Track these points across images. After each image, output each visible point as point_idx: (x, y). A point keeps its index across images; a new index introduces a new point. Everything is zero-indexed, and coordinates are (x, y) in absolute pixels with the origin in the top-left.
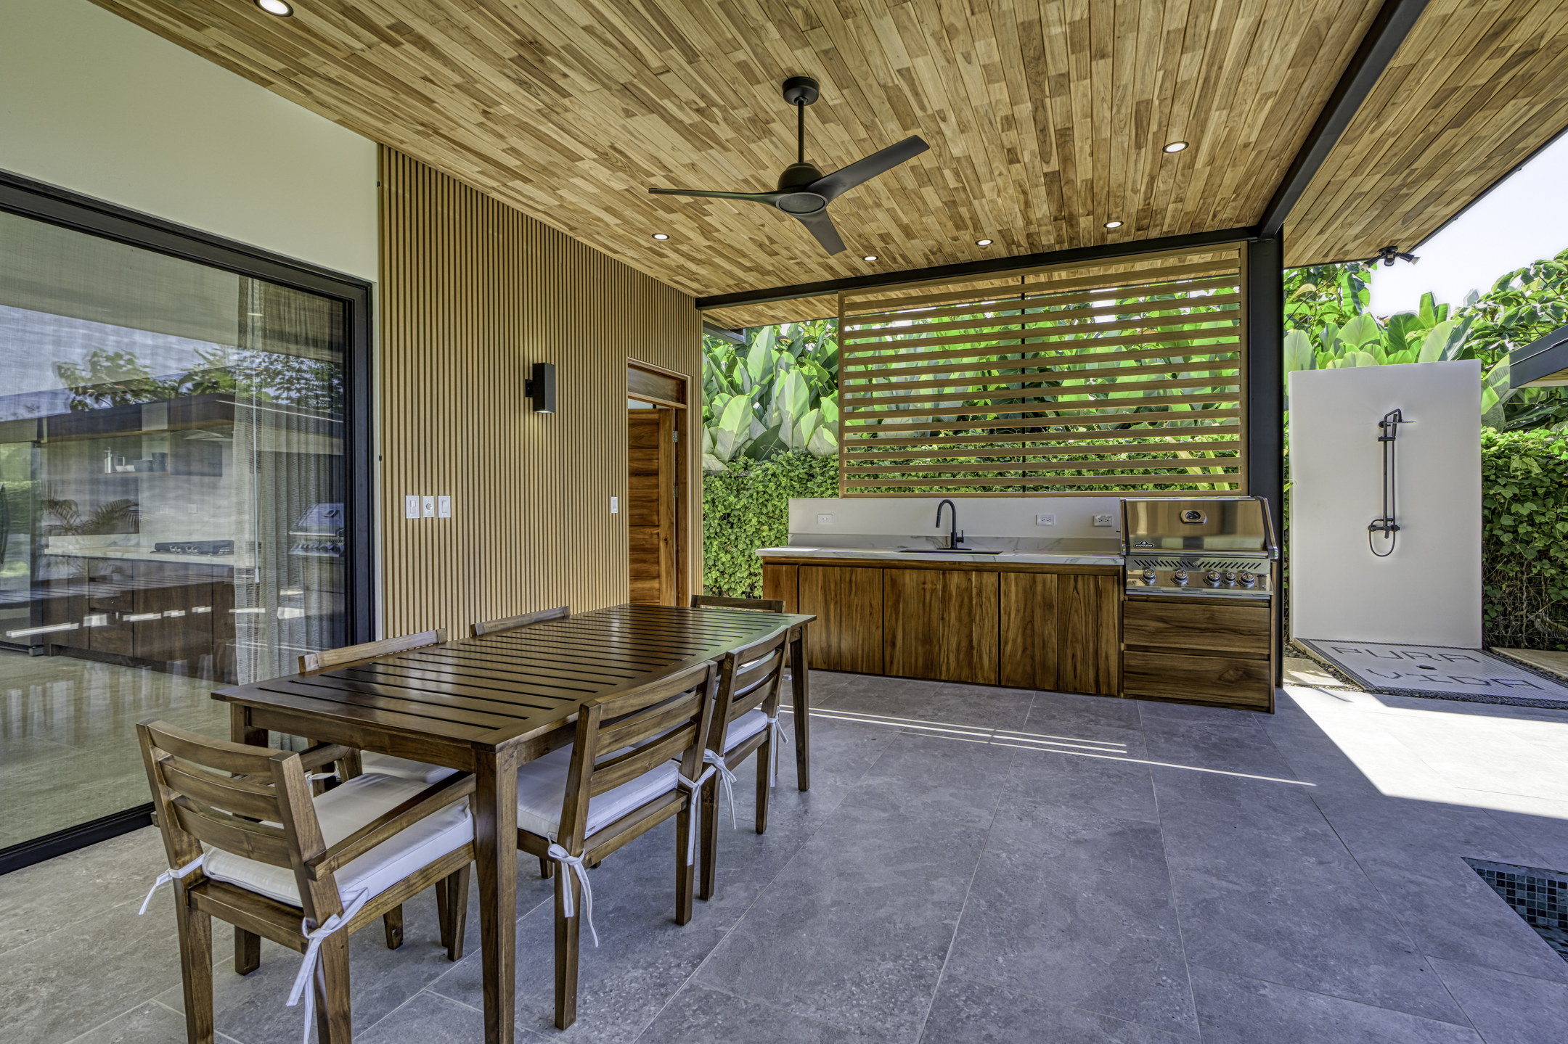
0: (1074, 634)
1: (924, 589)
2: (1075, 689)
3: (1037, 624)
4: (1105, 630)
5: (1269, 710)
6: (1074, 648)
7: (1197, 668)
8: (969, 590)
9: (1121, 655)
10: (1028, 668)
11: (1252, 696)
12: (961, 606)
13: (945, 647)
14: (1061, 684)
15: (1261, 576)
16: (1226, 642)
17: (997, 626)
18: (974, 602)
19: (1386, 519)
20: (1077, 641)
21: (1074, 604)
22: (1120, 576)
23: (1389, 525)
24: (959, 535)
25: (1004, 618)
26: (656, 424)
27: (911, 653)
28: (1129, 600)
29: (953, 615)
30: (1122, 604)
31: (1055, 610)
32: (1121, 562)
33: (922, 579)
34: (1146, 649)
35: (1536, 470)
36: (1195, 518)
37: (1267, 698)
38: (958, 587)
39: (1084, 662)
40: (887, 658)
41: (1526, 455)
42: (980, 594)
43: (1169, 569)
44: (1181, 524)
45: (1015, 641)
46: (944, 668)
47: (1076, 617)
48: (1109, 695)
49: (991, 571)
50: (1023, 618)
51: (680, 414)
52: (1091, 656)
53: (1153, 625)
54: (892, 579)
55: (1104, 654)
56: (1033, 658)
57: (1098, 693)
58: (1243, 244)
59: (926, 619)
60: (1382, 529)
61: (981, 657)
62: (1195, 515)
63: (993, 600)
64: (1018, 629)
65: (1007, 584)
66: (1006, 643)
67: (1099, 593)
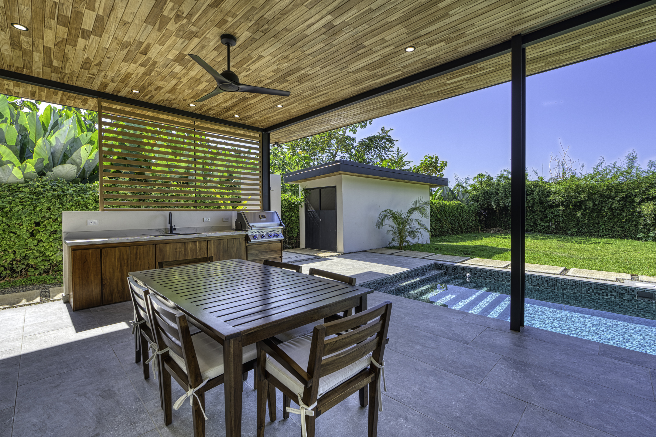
12: (193, 256)
21: (233, 249)
22: (245, 237)
24: (174, 227)
28: (249, 245)
30: (246, 247)
32: (247, 233)
33: (175, 248)
35: (287, 204)
38: (191, 249)
44: (260, 219)
47: (234, 254)
50: (216, 257)
53: (255, 252)
58: (260, 133)
62: (263, 216)
63: (205, 252)
67: (240, 244)
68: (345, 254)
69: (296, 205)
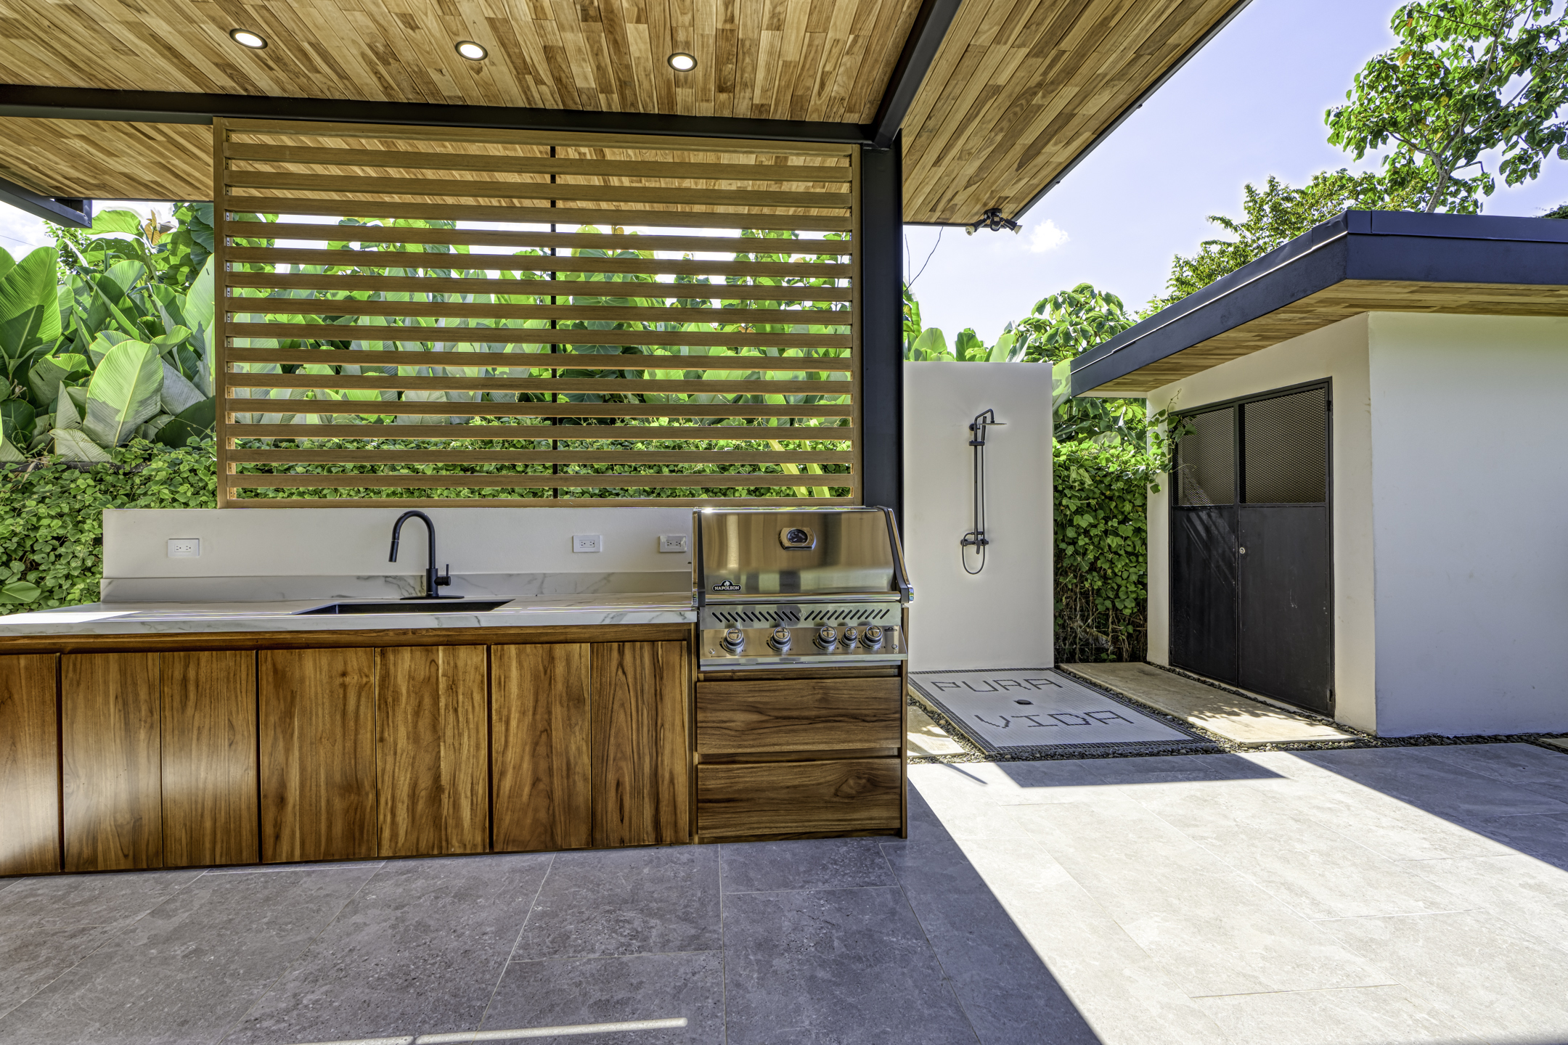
0: (618, 746)
1: (344, 686)
2: (622, 841)
3: (557, 735)
4: (669, 735)
5: (899, 833)
6: (619, 769)
7: (805, 781)
8: (431, 681)
9: (694, 773)
10: (542, 815)
11: (879, 815)
12: (417, 713)
13: (386, 796)
14: (598, 836)
15: (888, 630)
16: (843, 736)
17: (484, 745)
18: (442, 704)
19: (977, 533)
20: (624, 758)
21: (619, 693)
22: (690, 639)
23: (978, 539)
24: (442, 573)
25: (498, 728)
27: (318, 813)
28: (706, 680)
29: (402, 732)
30: (694, 688)
31: (588, 708)
32: (692, 617)
33: (340, 668)
34: (731, 759)
35: (1088, 482)
36: (800, 540)
37: (897, 815)
38: (411, 677)
39: (637, 791)
40: (269, 829)
41: (1082, 466)
42: (452, 688)
43: (765, 625)
44: (784, 552)
45: (518, 768)
46: (386, 834)
47: (622, 716)
48: (676, 842)
49: (474, 643)
50: (533, 725)
52: (647, 781)
53: (741, 718)
54: (275, 671)
55: (667, 775)
56: (550, 796)
57: (659, 842)
58: (853, 149)
59: (349, 744)
60: (973, 543)
61: (456, 806)
62: (799, 536)
63: (477, 697)
64: (524, 745)
65: (504, 666)
66: (503, 774)
67: (658, 671)
68: (1387, 742)
69: (1129, 481)
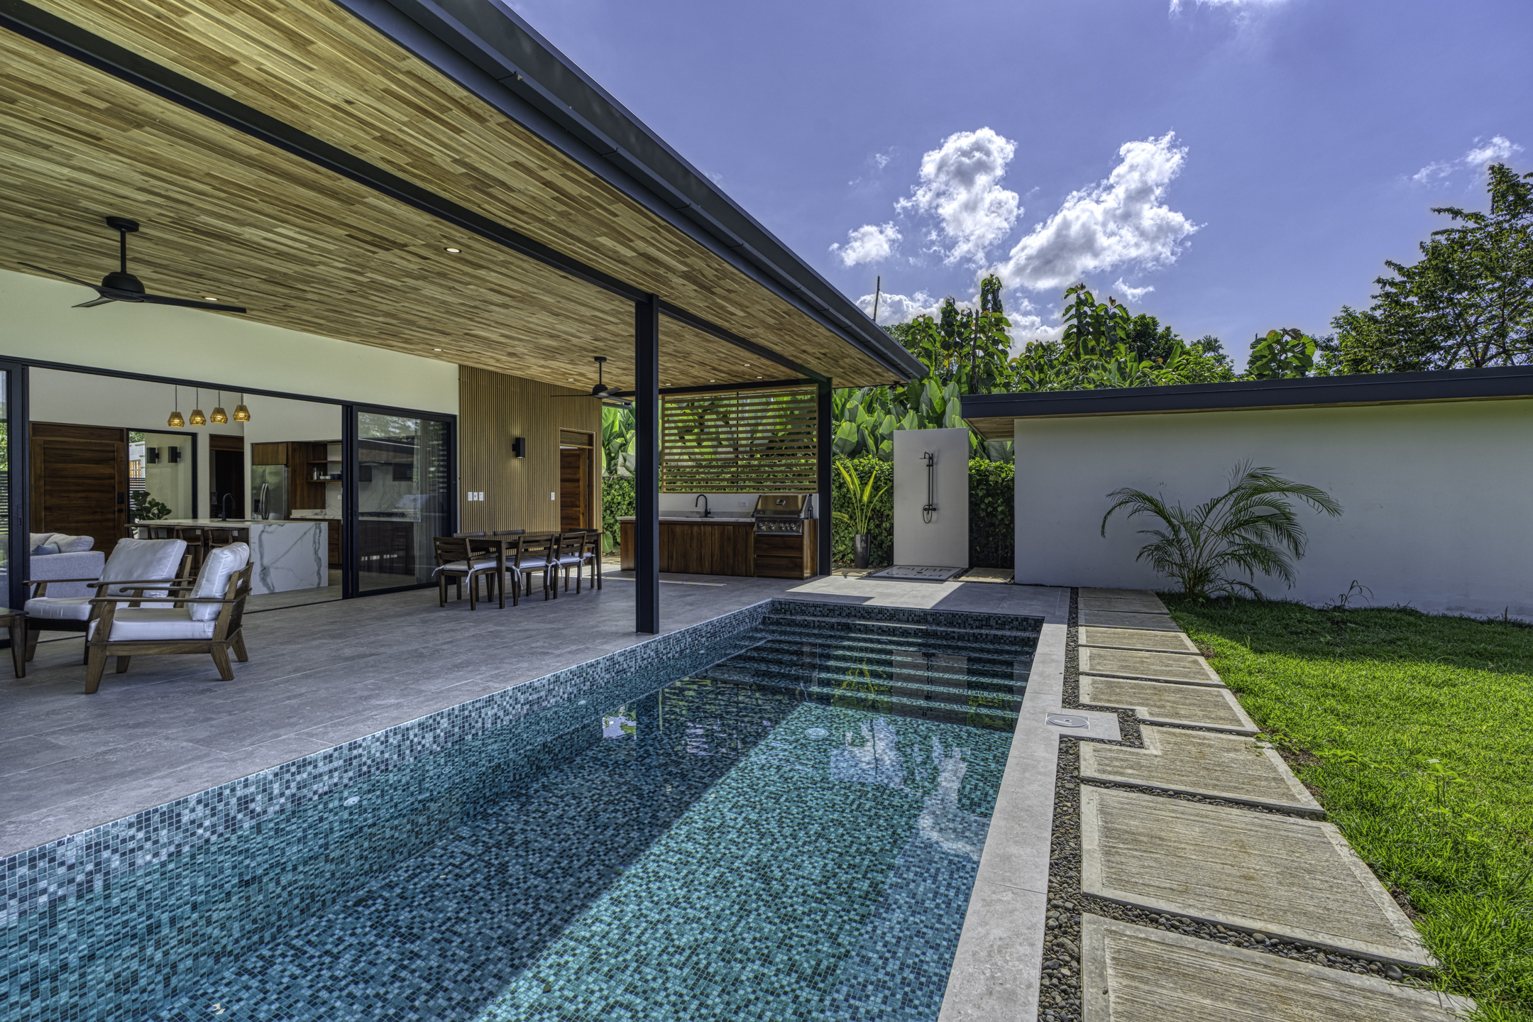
0: (738, 551)
2: (739, 574)
3: (725, 547)
4: (749, 549)
5: (802, 579)
6: (738, 557)
7: (780, 563)
8: (700, 533)
9: (755, 559)
11: (797, 574)
14: (734, 572)
16: (789, 552)
17: (711, 549)
18: (703, 538)
19: (929, 505)
20: (739, 554)
21: (738, 538)
22: (753, 526)
23: (930, 508)
24: (711, 510)
25: (713, 545)
26: (579, 456)
28: (757, 536)
30: (754, 538)
31: (732, 541)
34: (763, 556)
36: (781, 502)
37: (802, 574)
39: (742, 563)
45: (717, 555)
47: (739, 544)
48: (750, 576)
50: (720, 545)
51: (591, 451)
52: (744, 560)
53: (765, 546)
55: (749, 559)
56: (724, 562)
57: (746, 575)
58: (817, 385)
59: (684, 547)
60: (927, 510)
61: (705, 562)
63: (709, 537)
64: (718, 550)
65: (714, 531)
66: (714, 556)
67: (747, 533)
